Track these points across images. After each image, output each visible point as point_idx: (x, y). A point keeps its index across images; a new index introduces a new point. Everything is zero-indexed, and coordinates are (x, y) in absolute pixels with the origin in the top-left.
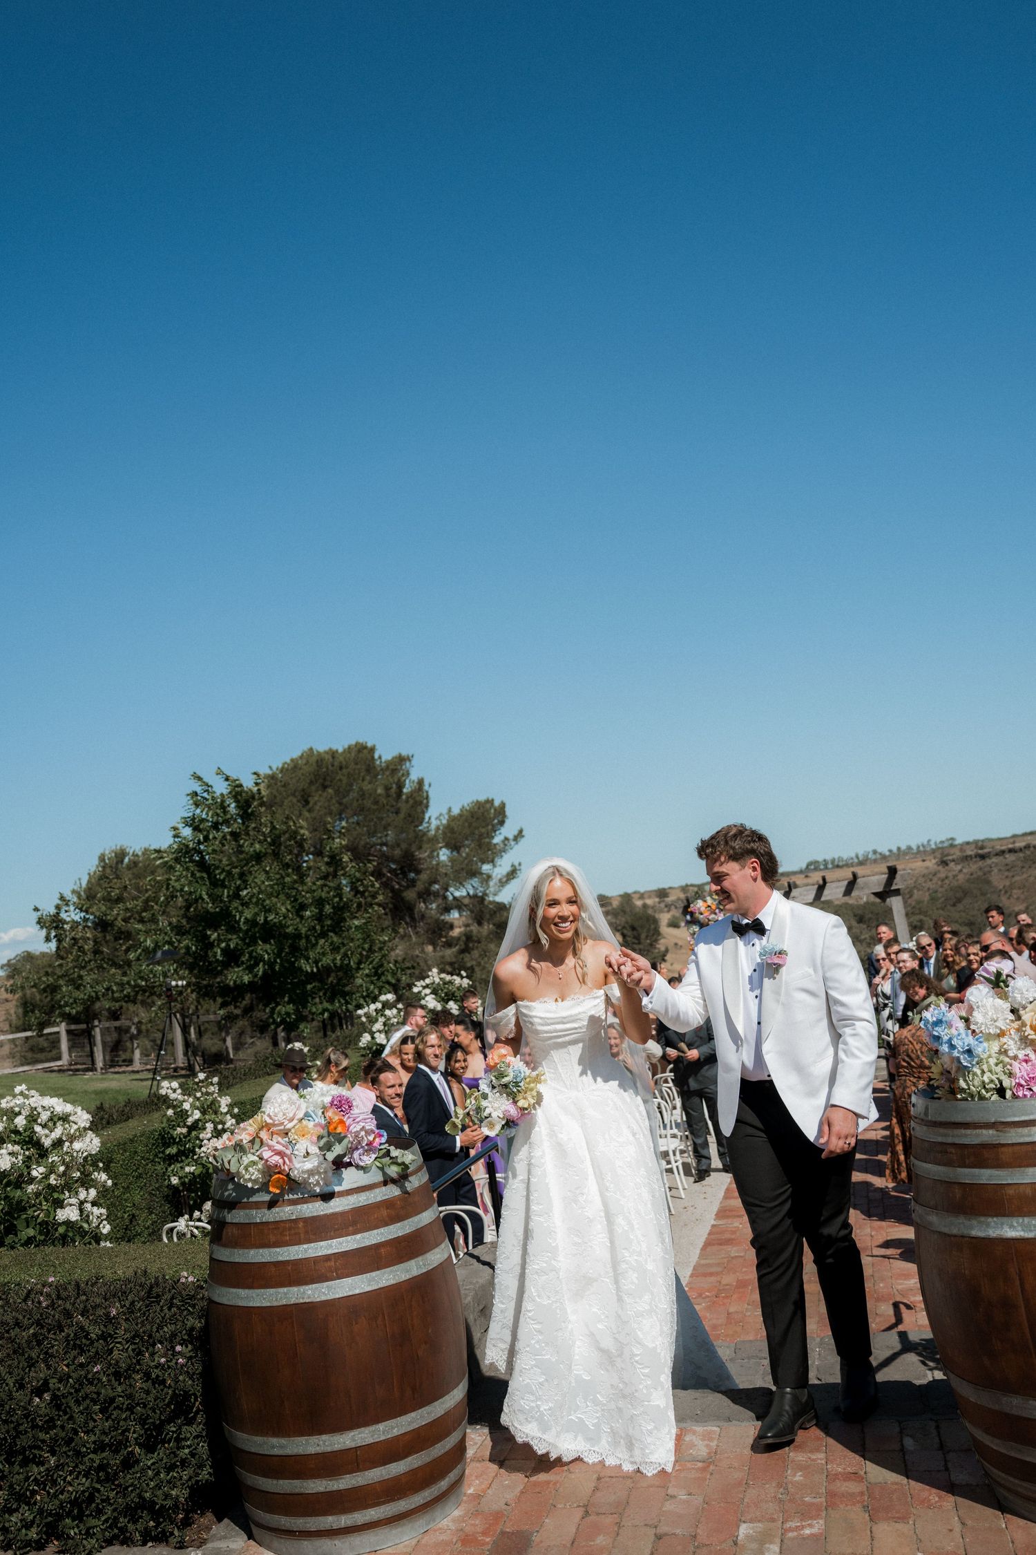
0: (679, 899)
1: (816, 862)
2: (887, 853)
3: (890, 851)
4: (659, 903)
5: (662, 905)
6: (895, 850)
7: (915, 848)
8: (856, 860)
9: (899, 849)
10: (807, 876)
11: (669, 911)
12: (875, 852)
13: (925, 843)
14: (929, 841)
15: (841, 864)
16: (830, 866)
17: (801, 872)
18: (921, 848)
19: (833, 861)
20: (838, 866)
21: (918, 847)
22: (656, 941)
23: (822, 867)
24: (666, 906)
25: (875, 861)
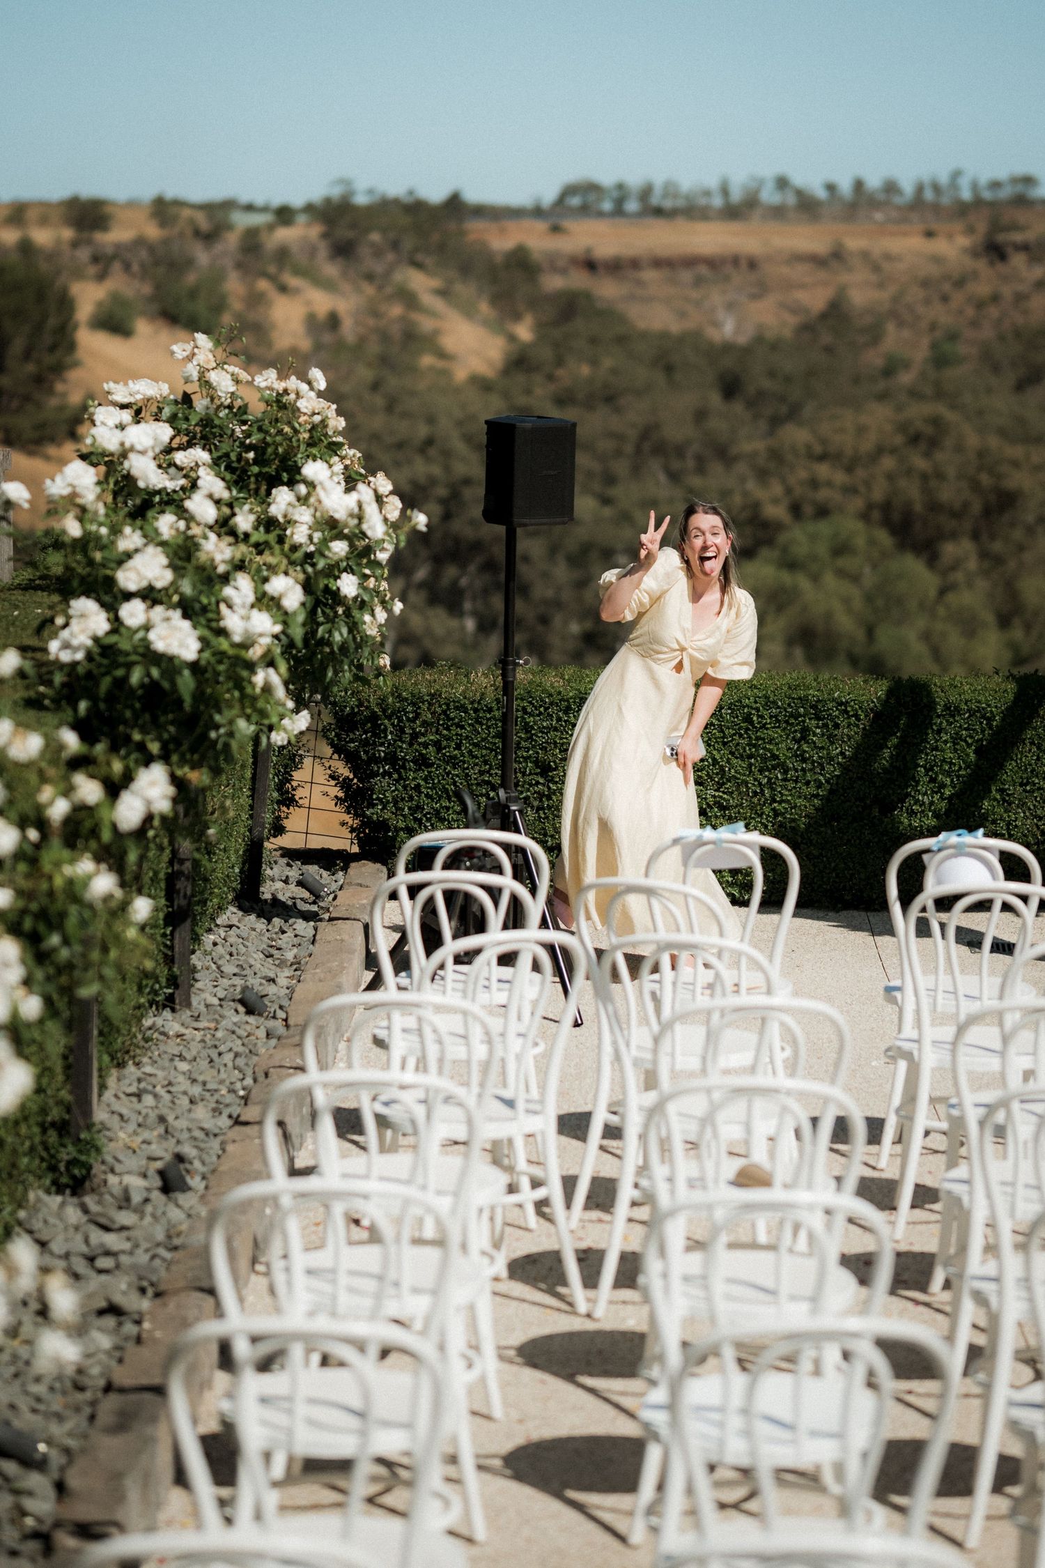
0: (140, 242)
1: (591, 188)
2: (821, 194)
3: (831, 188)
4: (75, 244)
5: (84, 254)
6: (845, 187)
7: (908, 188)
8: (717, 202)
9: (859, 185)
10: (556, 229)
11: (101, 277)
12: (782, 183)
13: (944, 179)
14: (956, 175)
15: (668, 204)
16: (632, 206)
17: (537, 212)
18: (929, 195)
19: (646, 192)
20: (658, 212)
21: (920, 189)
22: (59, 369)
23: (607, 206)
24: (96, 259)
25: (778, 212)
